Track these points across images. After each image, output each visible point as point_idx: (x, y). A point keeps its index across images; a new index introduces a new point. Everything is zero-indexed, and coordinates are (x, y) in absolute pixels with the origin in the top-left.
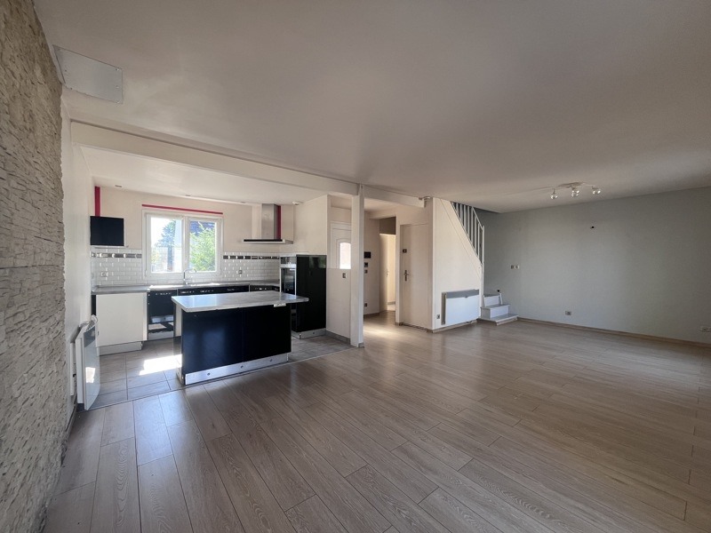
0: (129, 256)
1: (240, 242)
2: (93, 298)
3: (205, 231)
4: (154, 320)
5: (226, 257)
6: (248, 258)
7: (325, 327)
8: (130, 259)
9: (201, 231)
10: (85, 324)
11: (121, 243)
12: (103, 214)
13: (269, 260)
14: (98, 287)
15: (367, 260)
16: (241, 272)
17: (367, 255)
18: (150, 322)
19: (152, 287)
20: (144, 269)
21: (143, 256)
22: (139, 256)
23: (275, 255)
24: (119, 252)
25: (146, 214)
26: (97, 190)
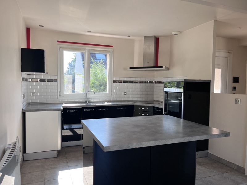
0: (49, 81)
1: (125, 69)
2: (24, 115)
3: (95, 64)
4: (66, 127)
5: (115, 82)
6: (131, 82)
7: (208, 149)
8: (49, 83)
9: (92, 63)
10: (9, 148)
11: (43, 71)
12: (32, 47)
13: (146, 84)
14: (29, 104)
15: (235, 85)
16: (125, 94)
17: (236, 80)
18: (62, 129)
19: (64, 105)
20: (59, 91)
21: (58, 81)
22: (56, 81)
23: (151, 80)
24: (42, 77)
25: (60, 48)
26: (28, 30)
